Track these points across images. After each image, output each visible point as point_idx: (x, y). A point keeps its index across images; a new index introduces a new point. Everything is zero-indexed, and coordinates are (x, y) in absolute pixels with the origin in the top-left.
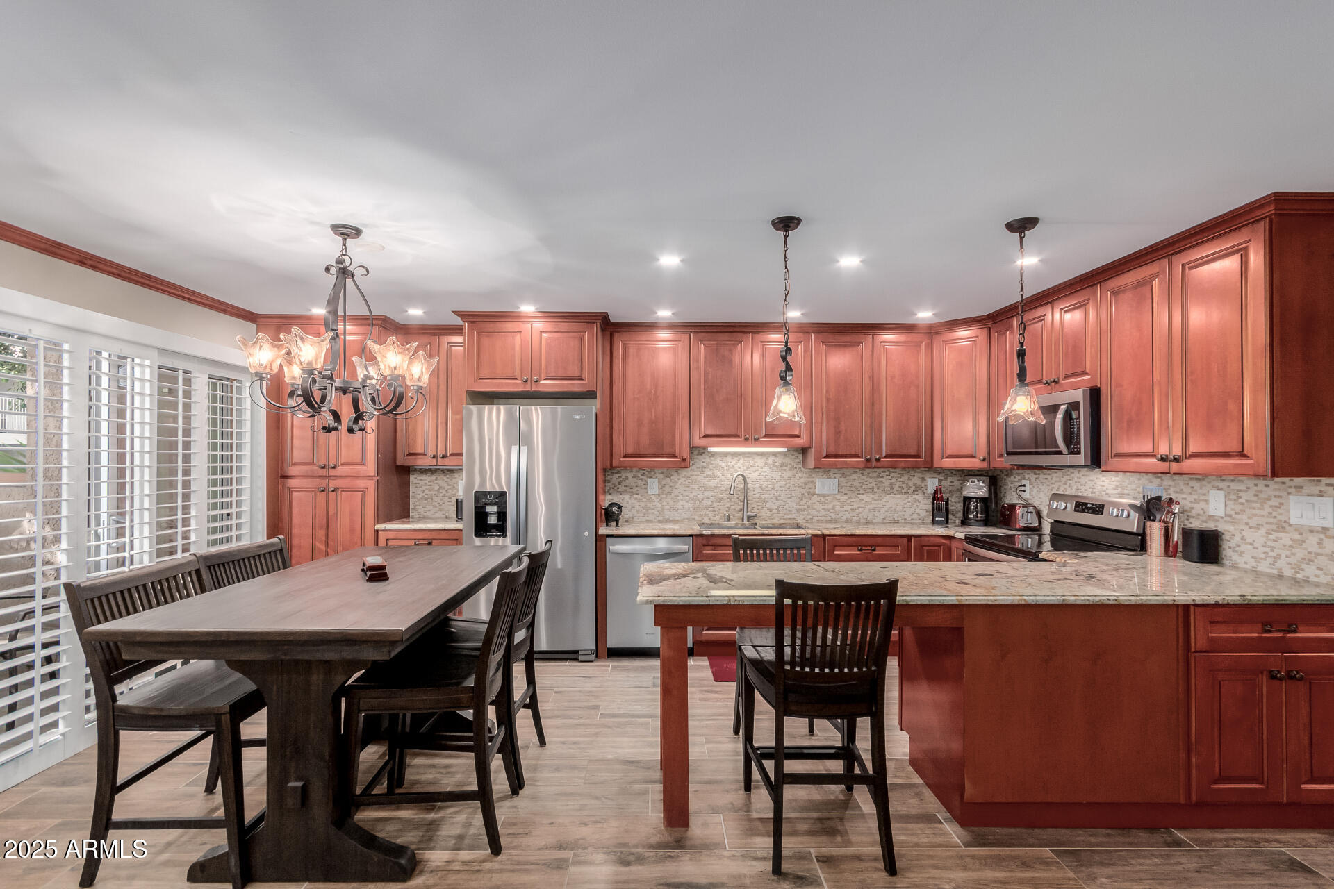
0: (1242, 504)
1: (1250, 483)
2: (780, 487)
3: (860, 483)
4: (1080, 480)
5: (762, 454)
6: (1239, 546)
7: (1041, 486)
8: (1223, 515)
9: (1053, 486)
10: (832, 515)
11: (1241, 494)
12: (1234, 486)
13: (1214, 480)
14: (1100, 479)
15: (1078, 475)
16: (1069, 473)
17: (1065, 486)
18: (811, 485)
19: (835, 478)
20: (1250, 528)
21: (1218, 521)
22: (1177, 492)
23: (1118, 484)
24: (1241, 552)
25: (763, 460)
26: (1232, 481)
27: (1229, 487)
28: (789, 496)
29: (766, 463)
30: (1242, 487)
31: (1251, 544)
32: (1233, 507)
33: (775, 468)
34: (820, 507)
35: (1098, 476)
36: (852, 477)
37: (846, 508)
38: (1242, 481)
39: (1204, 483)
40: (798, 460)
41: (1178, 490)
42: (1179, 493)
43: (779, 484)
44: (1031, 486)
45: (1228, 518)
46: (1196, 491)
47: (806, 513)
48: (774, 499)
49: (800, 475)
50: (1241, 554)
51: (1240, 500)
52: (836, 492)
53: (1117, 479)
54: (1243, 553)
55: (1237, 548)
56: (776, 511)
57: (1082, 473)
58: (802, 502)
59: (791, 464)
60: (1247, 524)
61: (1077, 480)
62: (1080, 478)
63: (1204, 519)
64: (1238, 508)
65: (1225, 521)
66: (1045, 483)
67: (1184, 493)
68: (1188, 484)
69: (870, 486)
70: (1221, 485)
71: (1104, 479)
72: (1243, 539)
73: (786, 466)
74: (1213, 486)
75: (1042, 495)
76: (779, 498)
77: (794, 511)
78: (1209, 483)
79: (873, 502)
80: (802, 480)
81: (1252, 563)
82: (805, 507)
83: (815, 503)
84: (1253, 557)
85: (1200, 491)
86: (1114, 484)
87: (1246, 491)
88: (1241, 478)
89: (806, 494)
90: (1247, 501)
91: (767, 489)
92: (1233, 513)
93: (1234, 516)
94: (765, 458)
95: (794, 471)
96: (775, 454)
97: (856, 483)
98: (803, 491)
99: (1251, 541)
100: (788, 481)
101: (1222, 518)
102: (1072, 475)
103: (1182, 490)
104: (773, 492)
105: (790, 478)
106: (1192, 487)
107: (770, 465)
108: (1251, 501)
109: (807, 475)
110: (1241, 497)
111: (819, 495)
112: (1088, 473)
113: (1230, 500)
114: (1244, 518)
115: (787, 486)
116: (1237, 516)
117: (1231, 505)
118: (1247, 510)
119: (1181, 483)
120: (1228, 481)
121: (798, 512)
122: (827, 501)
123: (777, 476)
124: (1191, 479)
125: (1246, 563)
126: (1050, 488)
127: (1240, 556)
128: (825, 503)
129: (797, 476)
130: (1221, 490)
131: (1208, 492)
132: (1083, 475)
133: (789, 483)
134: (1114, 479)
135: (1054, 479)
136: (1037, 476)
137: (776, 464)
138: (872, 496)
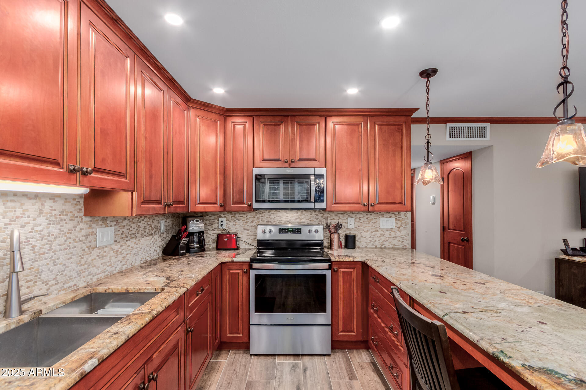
0: (362, 222)
1: (364, 214)
2: (60, 245)
3: (128, 229)
4: (270, 216)
5: (36, 196)
6: (360, 239)
7: (237, 221)
8: (353, 228)
9: (247, 220)
10: (109, 269)
11: (361, 219)
12: (358, 216)
13: (349, 213)
14: (285, 215)
15: (268, 214)
16: (262, 213)
17: (258, 220)
18: (91, 238)
19: (111, 226)
20: (365, 231)
21: (351, 230)
22: (331, 219)
23: (297, 217)
24: (361, 241)
25: (36, 207)
26: (357, 213)
27: (356, 216)
28: (69, 256)
29: (41, 212)
30: (361, 216)
31: (365, 238)
32: (357, 224)
33: (52, 218)
34: (98, 262)
35: (283, 214)
36: (123, 224)
37: (119, 257)
38: (361, 214)
39: (345, 215)
40: (79, 207)
41: (332, 219)
42: (333, 220)
43: (58, 241)
44: (228, 222)
45: (355, 229)
46: (341, 218)
47: (87, 273)
48: (51, 264)
49: (82, 225)
50: (361, 242)
51: (361, 221)
52: (112, 242)
53: (297, 215)
54: (362, 241)
55: (359, 240)
56: (53, 282)
57: (271, 213)
58: (83, 262)
59: (71, 212)
60: (363, 230)
61: (268, 216)
62: (270, 215)
63: (345, 230)
64: (360, 224)
65: (354, 230)
66: (241, 219)
67: (335, 220)
68: (337, 216)
69: (133, 232)
70: (352, 215)
71: (287, 215)
72: (362, 236)
73: (67, 215)
74: (349, 216)
75: (237, 226)
76: (57, 261)
77: (74, 274)
78: (347, 215)
79: (136, 246)
80: (84, 232)
81: (365, 245)
82: (86, 266)
83: (95, 259)
84: (365, 243)
85: (343, 218)
86: (294, 218)
87: (363, 217)
88: (361, 212)
89: (87, 250)
90: (363, 221)
91: (42, 251)
92: (357, 226)
93: (358, 227)
94: (40, 203)
95: (75, 222)
96: (53, 197)
97: (125, 230)
98: (84, 246)
99: (365, 237)
100: (68, 236)
101: (353, 229)
102: (264, 214)
103: (334, 218)
104: (51, 254)
105: (70, 231)
106: (339, 217)
107: (47, 213)
108: (365, 221)
109: (88, 226)
110: (361, 220)
111: (99, 248)
112: (276, 212)
113: (356, 221)
114: (362, 228)
115: (67, 243)
116: (359, 227)
117: (357, 223)
118: (363, 225)
119: (334, 215)
120: (356, 213)
121: (79, 274)
122: (104, 254)
123: (55, 229)
124: (339, 213)
125: (363, 245)
126: (245, 222)
127: (360, 243)
128: (104, 256)
129: (78, 228)
130: (353, 217)
131: (347, 218)
132: (272, 214)
133: (70, 238)
134: (294, 215)
135: (249, 217)
136: (233, 215)
137: (54, 213)
138: (134, 240)
